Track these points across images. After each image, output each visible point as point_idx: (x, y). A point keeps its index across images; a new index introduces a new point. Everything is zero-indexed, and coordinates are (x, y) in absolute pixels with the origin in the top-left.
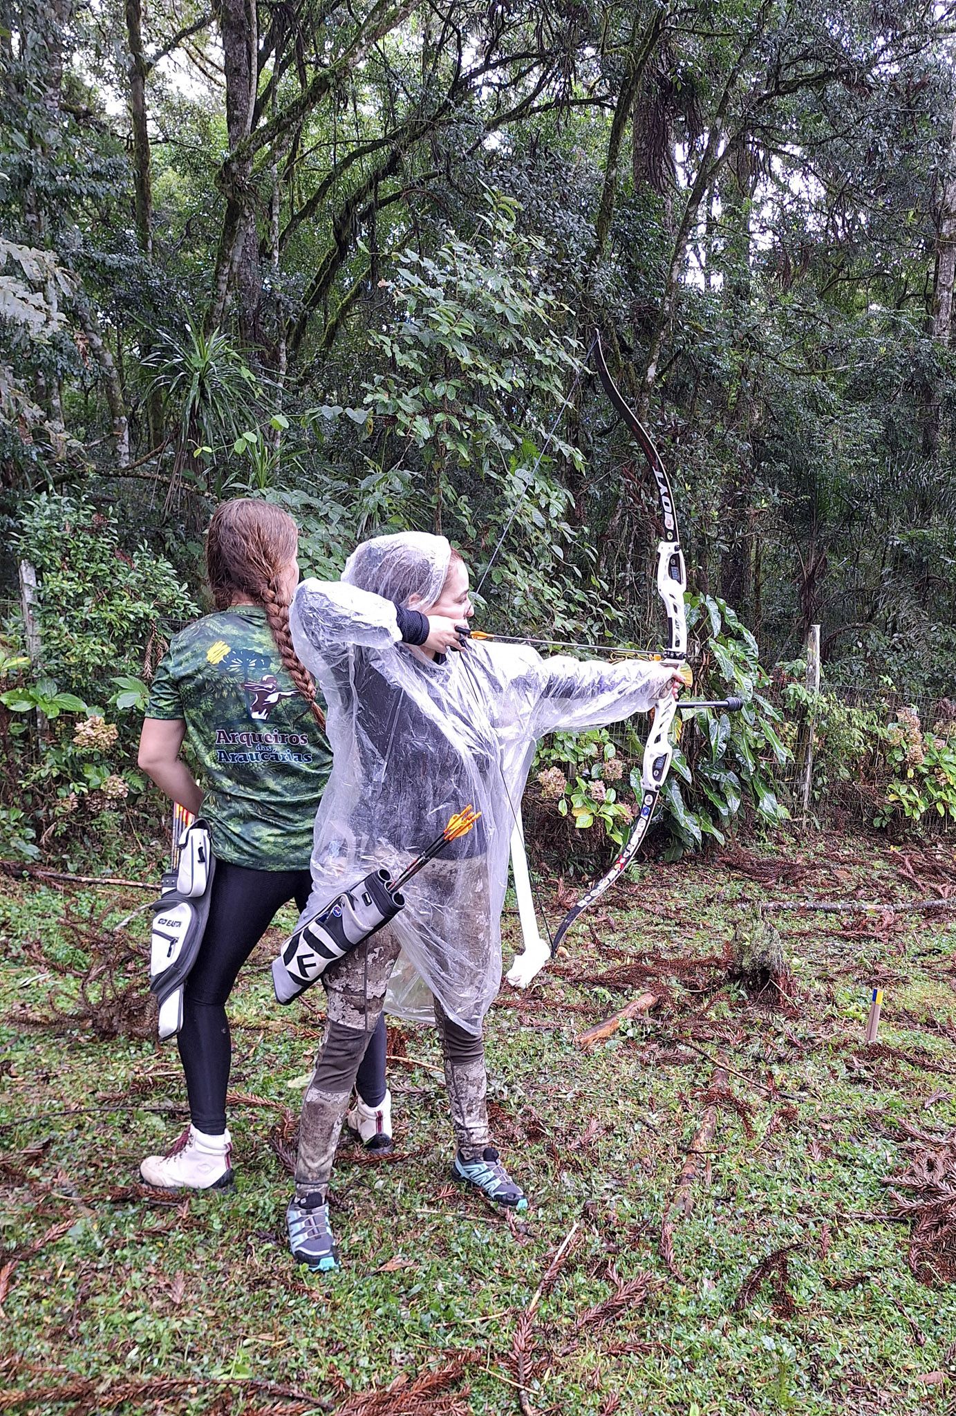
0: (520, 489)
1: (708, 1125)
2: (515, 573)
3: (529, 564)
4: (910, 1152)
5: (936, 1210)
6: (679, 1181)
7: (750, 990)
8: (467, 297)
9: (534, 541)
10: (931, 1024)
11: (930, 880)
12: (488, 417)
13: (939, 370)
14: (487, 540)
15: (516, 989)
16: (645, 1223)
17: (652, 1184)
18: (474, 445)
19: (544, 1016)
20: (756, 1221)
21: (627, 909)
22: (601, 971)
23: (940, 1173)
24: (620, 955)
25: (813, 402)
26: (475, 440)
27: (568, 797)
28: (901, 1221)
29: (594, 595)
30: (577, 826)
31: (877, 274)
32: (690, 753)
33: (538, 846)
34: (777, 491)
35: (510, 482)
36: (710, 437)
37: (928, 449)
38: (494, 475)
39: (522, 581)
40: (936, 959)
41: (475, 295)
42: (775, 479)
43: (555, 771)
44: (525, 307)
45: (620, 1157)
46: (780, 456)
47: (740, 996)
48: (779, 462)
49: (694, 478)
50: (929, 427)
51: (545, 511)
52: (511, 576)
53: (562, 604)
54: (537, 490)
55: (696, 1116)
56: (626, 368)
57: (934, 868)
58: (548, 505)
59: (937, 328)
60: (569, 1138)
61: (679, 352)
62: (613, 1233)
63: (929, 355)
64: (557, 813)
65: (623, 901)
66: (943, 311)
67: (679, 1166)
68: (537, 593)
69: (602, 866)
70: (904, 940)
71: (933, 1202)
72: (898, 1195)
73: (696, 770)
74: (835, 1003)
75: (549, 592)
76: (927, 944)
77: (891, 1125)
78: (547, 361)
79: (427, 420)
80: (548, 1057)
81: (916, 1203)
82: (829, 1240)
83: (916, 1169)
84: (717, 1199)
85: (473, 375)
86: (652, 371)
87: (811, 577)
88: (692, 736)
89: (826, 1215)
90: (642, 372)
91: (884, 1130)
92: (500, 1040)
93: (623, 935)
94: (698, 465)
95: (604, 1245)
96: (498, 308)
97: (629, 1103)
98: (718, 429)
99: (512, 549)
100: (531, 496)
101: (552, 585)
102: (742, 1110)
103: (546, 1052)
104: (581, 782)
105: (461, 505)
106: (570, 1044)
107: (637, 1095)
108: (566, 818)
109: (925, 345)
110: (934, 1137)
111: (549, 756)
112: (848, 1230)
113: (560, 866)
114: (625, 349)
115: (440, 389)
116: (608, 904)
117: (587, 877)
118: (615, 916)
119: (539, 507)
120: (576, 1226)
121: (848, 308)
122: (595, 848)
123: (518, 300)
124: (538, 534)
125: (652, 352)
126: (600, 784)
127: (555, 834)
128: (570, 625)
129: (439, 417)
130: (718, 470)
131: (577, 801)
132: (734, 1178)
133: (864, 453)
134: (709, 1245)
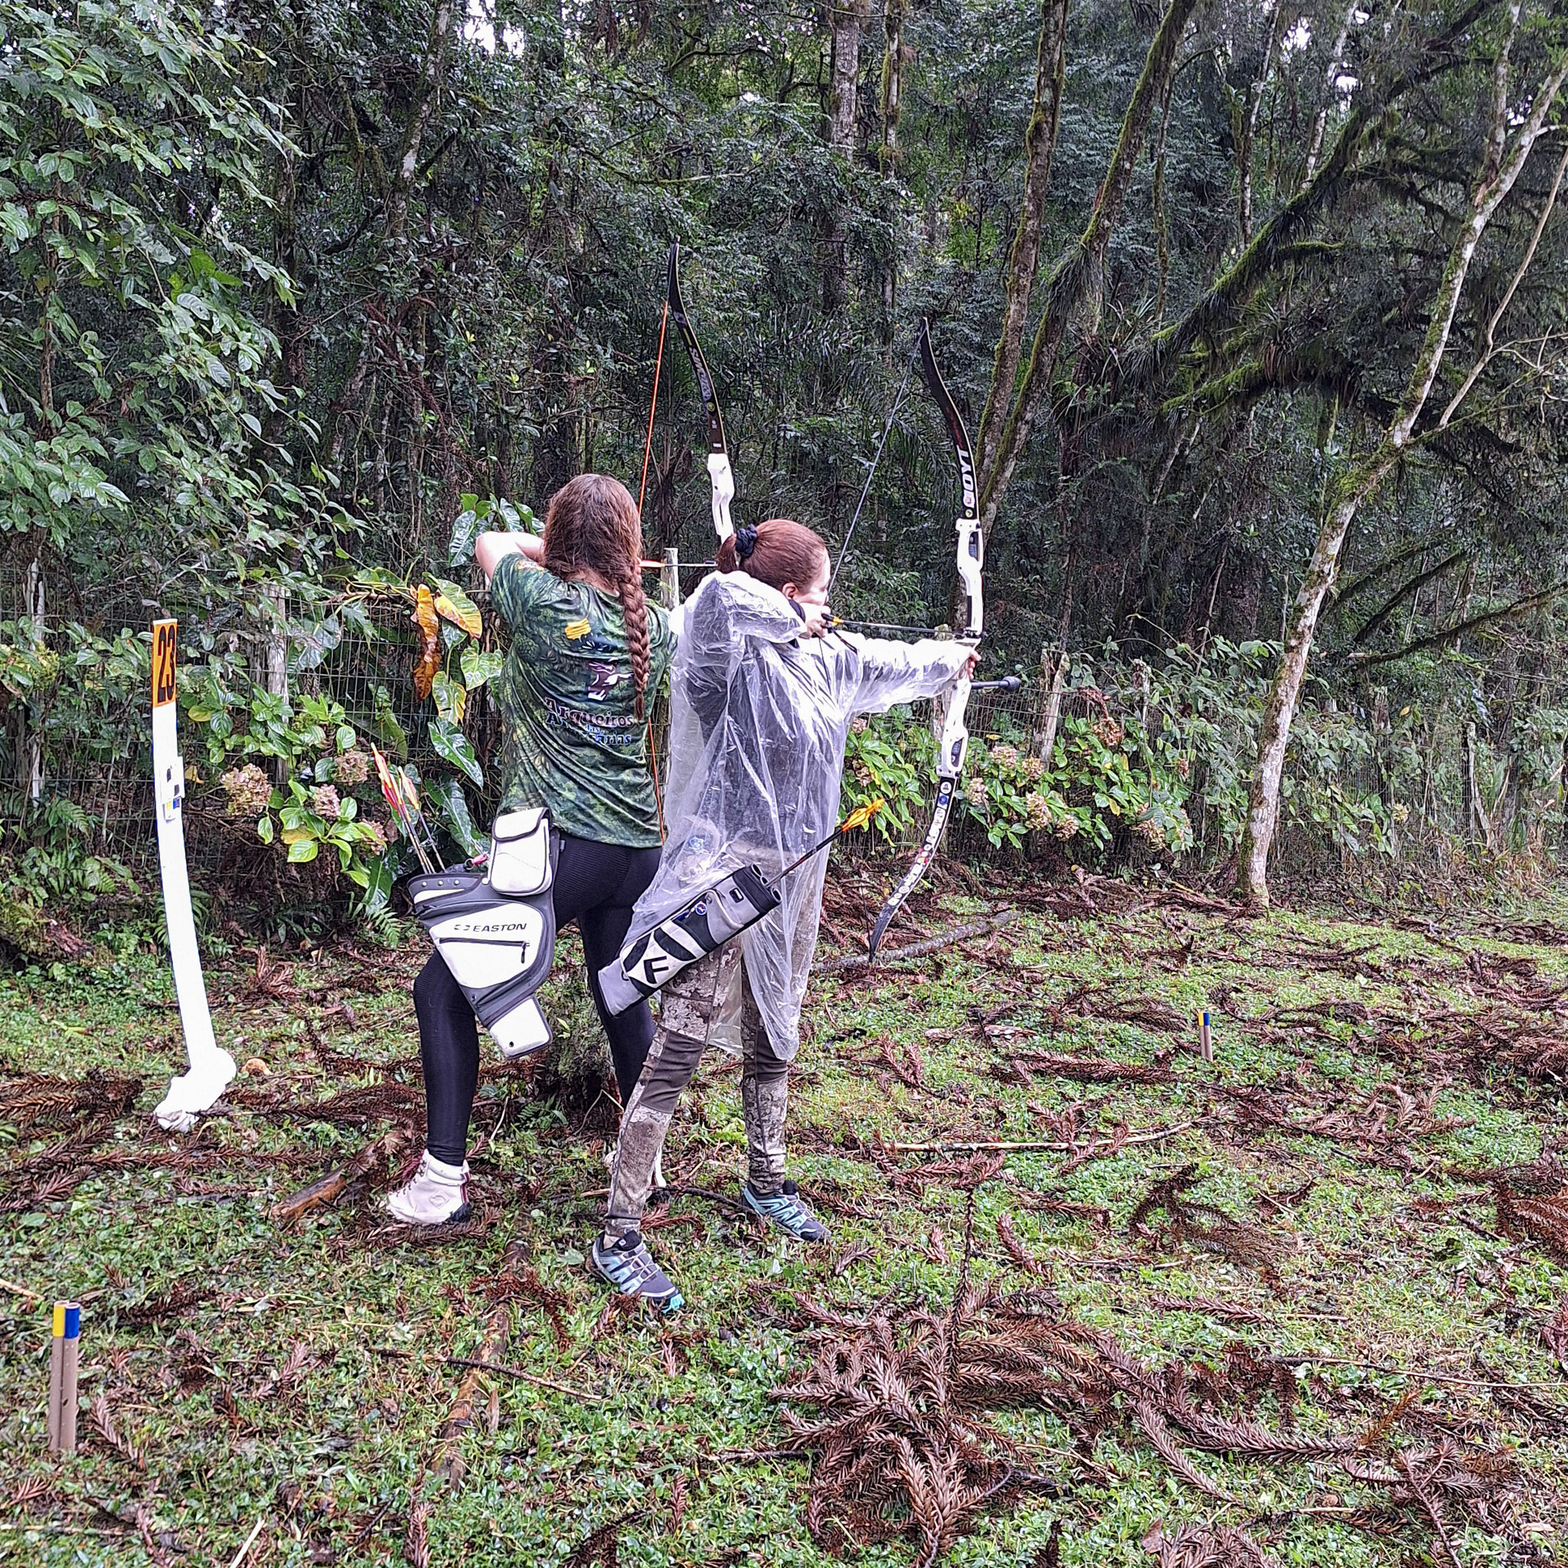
0: (184, 324)
1: (496, 1336)
2: (179, 455)
3: (204, 441)
4: (813, 1345)
5: (848, 1433)
6: (442, 1432)
7: (571, 1110)
8: (96, 27)
9: (212, 406)
10: (850, 1143)
11: (851, 926)
12: (129, 211)
13: (841, 193)
14: (132, 402)
15: (170, 1133)
16: (382, 1507)
17: (397, 1443)
18: (108, 254)
19: (220, 1176)
20: (570, 1484)
21: (376, 992)
22: (327, 1095)
23: (856, 1374)
24: (358, 1066)
25: (660, 224)
26: (109, 246)
27: (275, 812)
28: (797, 1457)
29: (317, 492)
30: (290, 859)
31: (750, 50)
32: (481, 740)
33: (224, 895)
34: (610, 350)
35: (169, 314)
36: (505, 264)
37: (831, 303)
38: (141, 301)
39: (190, 467)
40: (859, 1044)
41: (109, 25)
42: (605, 332)
43: (251, 771)
44: (192, 48)
45: (345, 1402)
46: (615, 301)
47: (556, 1119)
48: (612, 308)
49: (482, 324)
50: (832, 272)
51: (230, 360)
52: (170, 460)
53: (260, 506)
54: (216, 329)
55: (475, 1321)
56: (369, 154)
57: (856, 908)
58: (235, 352)
59: (836, 133)
60: (256, 1379)
61: (453, 136)
62: (328, 1531)
63: (827, 171)
64: (257, 840)
65: (369, 979)
66: (844, 109)
67: (444, 1408)
68: (218, 489)
69: (334, 924)
70: (813, 1019)
71: (843, 1421)
72: (794, 1417)
73: (492, 767)
74: (704, 1121)
75: (237, 487)
76: (845, 1022)
77: (785, 1306)
78: (229, 134)
79: (23, 211)
80: (224, 1244)
81: (818, 1426)
82: (685, 1499)
83: (822, 1372)
84: (506, 1454)
85: (104, 146)
86: (410, 162)
87: (668, 479)
88: (483, 714)
89: (680, 1460)
90: (396, 164)
91: (774, 1315)
92: (138, 1222)
93: (367, 1034)
94: (487, 305)
95: (310, 1552)
96: (147, 46)
97: (363, 1310)
98: (517, 254)
99: (172, 417)
100: (208, 338)
101: (241, 475)
102: (553, 1304)
103: (221, 1236)
104: (299, 790)
105: (85, 345)
106: (264, 1220)
107: (377, 1296)
108: (271, 846)
109: (820, 155)
110: (849, 1319)
111: (241, 747)
112: (715, 1480)
113: (261, 927)
114: (367, 125)
115: (47, 165)
116: (343, 985)
117: (309, 943)
118: (355, 1005)
119: (220, 355)
120: (260, 1524)
121: (711, 97)
122: (323, 894)
123: (179, 38)
124: (220, 396)
125: (409, 133)
126: (330, 791)
127: (253, 874)
128: (275, 539)
129: (45, 207)
130: (518, 314)
131: (290, 819)
132: (536, 1415)
133: (739, 302)
134: (488, 1531)
